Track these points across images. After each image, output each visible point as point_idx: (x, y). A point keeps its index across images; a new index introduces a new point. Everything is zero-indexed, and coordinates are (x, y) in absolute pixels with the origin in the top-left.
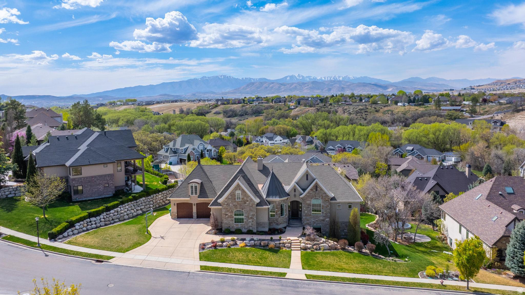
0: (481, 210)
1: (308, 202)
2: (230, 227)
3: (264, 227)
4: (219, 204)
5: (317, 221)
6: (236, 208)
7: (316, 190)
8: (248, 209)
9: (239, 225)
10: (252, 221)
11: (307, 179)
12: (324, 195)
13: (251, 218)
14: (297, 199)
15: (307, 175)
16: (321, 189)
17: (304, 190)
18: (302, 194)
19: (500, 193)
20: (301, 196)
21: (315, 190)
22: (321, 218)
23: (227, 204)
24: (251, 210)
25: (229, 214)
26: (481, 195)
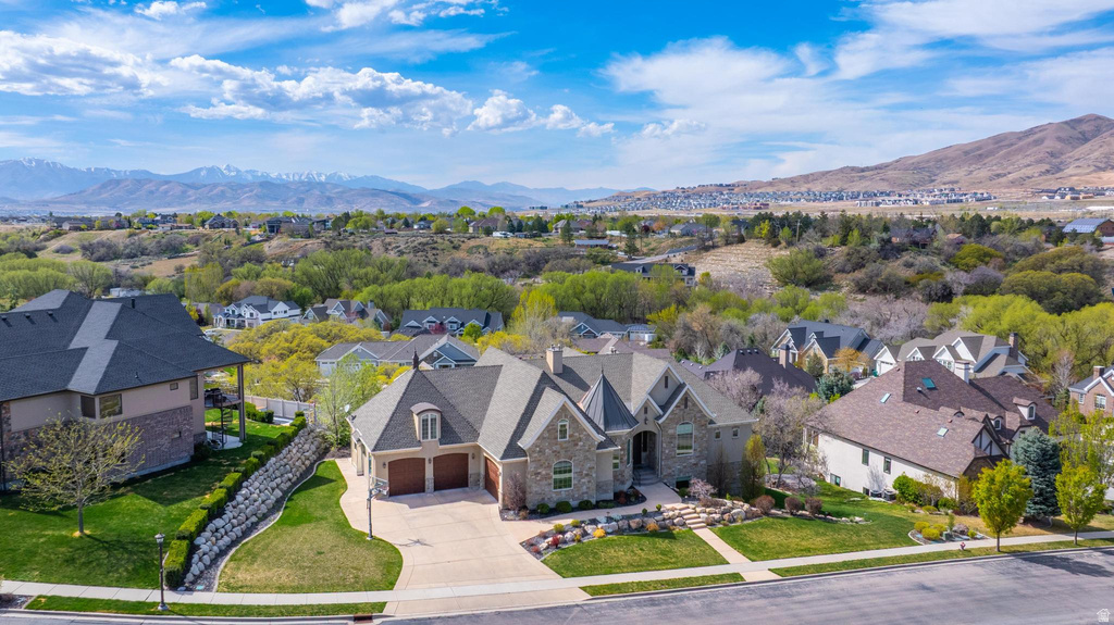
0: (903, 420)
1: (671, 431)
2: (543, 499)
3: (606, 492)
4: (522, 453)
5: (685, 467)
6: (559, 458)
7: (686, 407)
8: (582, 457)
9: (563, 493)
10: (589, 482)
11: (666, 386)
12: (699, 415)
13: (587, 475)
14: (650, 428)
15: (666, 378)
16: (694, 404)
17: (664, 408)
18: (659, 417)
19: (919, 388)
20: (660, 421)
21: (683, 407)
22: (693, 461)
23: (540, 452)
24: (586, 458)
25: (544, 473)
26: (887, 395)
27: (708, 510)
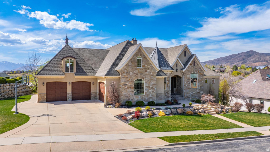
1: (188, 76)
2: (129, 99)
3: (161, 99)
4: (117, 73)
5: (194, 94)
6: (137, 77)
7: (194, 65)
8: (149, 78)
9: (139, 97)
10: (153, 92)
11: (185, 56)
12: (200, 70)
13: (152, 88)
14: (179, 74)
15: (185, 52)
16: (198, 65)
17: (185, 65)
18: (183, 69)
19: (267, 77)
20: (184, 70)
21: (193, 65)
22: (197, 91)
23: (127, 73)
24: (151, 79)
25: (129, 85)
26: (255, 80)
27: (214, 107)
